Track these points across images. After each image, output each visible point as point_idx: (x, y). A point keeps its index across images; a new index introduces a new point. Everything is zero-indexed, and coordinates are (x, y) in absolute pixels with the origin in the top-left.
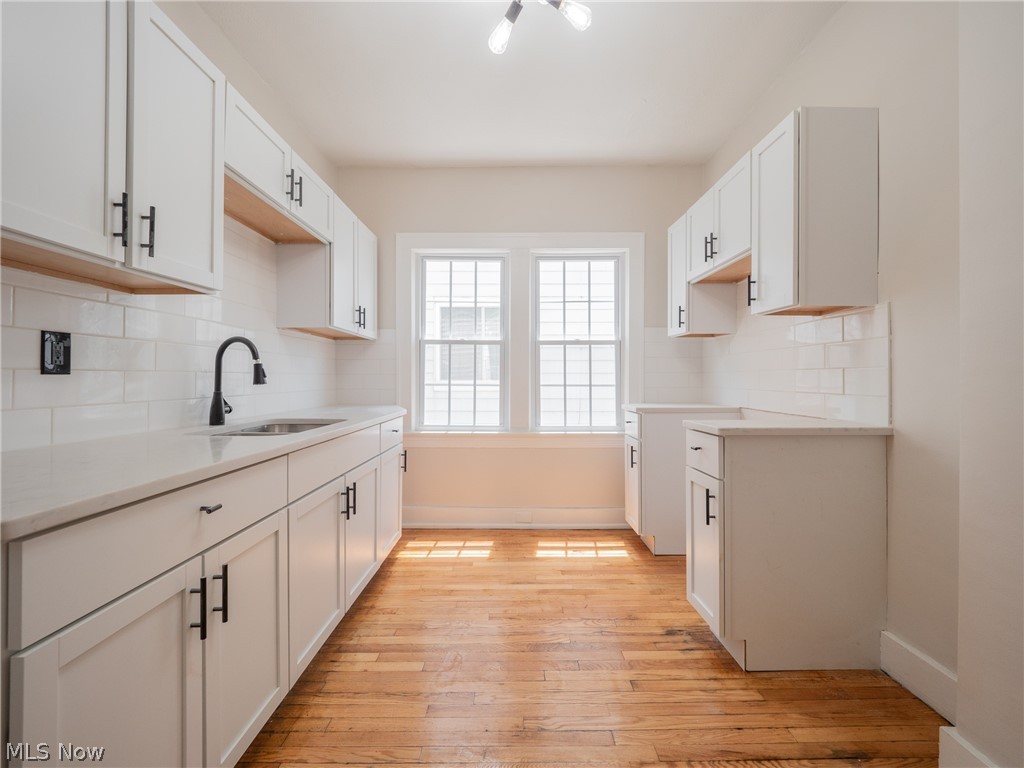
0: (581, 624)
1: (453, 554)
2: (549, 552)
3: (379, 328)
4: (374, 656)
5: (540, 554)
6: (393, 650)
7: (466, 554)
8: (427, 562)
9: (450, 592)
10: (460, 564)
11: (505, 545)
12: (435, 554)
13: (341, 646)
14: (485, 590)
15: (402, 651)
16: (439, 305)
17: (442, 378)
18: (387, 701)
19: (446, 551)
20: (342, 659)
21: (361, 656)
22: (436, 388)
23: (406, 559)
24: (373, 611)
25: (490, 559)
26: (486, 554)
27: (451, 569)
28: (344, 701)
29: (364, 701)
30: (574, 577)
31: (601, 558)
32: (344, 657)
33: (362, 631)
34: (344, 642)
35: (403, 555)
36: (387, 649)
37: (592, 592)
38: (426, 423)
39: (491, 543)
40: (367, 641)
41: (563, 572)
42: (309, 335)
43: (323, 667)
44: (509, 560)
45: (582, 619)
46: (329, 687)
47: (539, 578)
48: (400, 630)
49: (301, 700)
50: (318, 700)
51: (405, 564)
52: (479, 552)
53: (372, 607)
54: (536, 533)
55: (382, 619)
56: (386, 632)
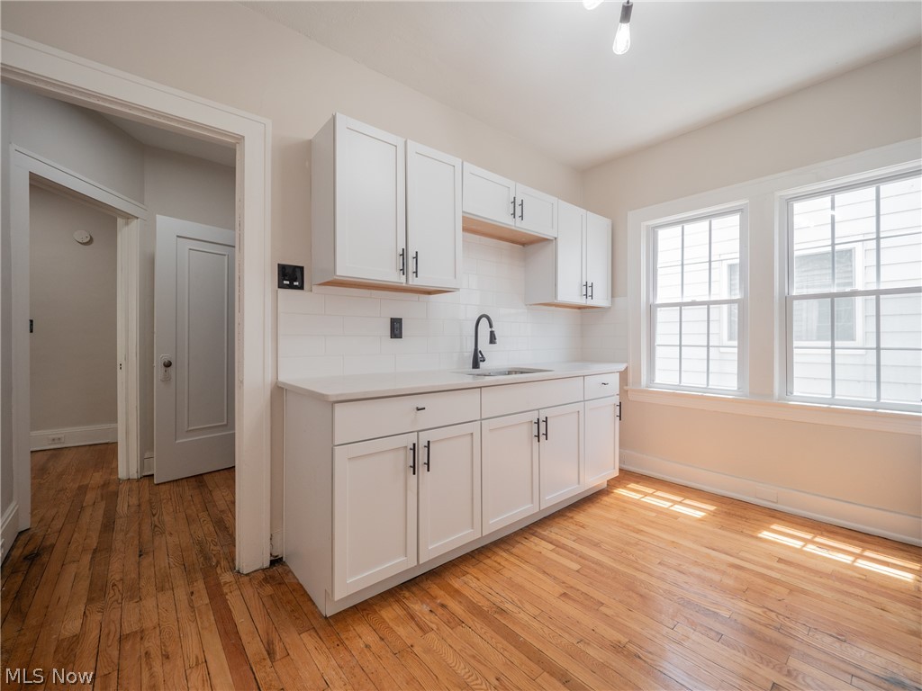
0: (759, 611)
1: (666, 505)
2: (780, 537)
3: (613, 296)
4: (551, 547)
5: (765, 534)
6: (566, 550)
7: (678, 508)
8: (637, 503)
9: (639, 531)
10: (666, 514)
11: (729, 514)
12: (648, 500)
13: (536, 532)
14: (673, 542)
15: (572, 553)
16: (725, 264)
17: (730, 338)
18: (541, 576)
19: (660, 500)
20: (532, 540)
21: (544, 543)
22: (722, 349)
23: (620, 494)
24: (571, 520)
25: (701, 520)
26: (699, 514)
27: (654, 514)
28: (517, 562)
29: (529, 569)
30: (791, 569)
31: (857, 567)
32: (534, 539)
33: (555, 529)
34: (539, 530)
35: (621, 491)
36: (563, 547)
37: (804, 592)
38: (657, 381)
39: (712, 508)
40: (553, 536)
41: (780, 560)
42: (553, 308)
43: (518, 539)
44: (722, 528)
45: (764, 607)
46: (514, 550)
47: (742, 554)
48: (579, 539)
49: (497, 550)
50: (504, 554)
51: (617, 499)
52: (693, 511)
53: (572, 518)
54: (778, 515)
55: (573, 527)
56: (569, 536)
